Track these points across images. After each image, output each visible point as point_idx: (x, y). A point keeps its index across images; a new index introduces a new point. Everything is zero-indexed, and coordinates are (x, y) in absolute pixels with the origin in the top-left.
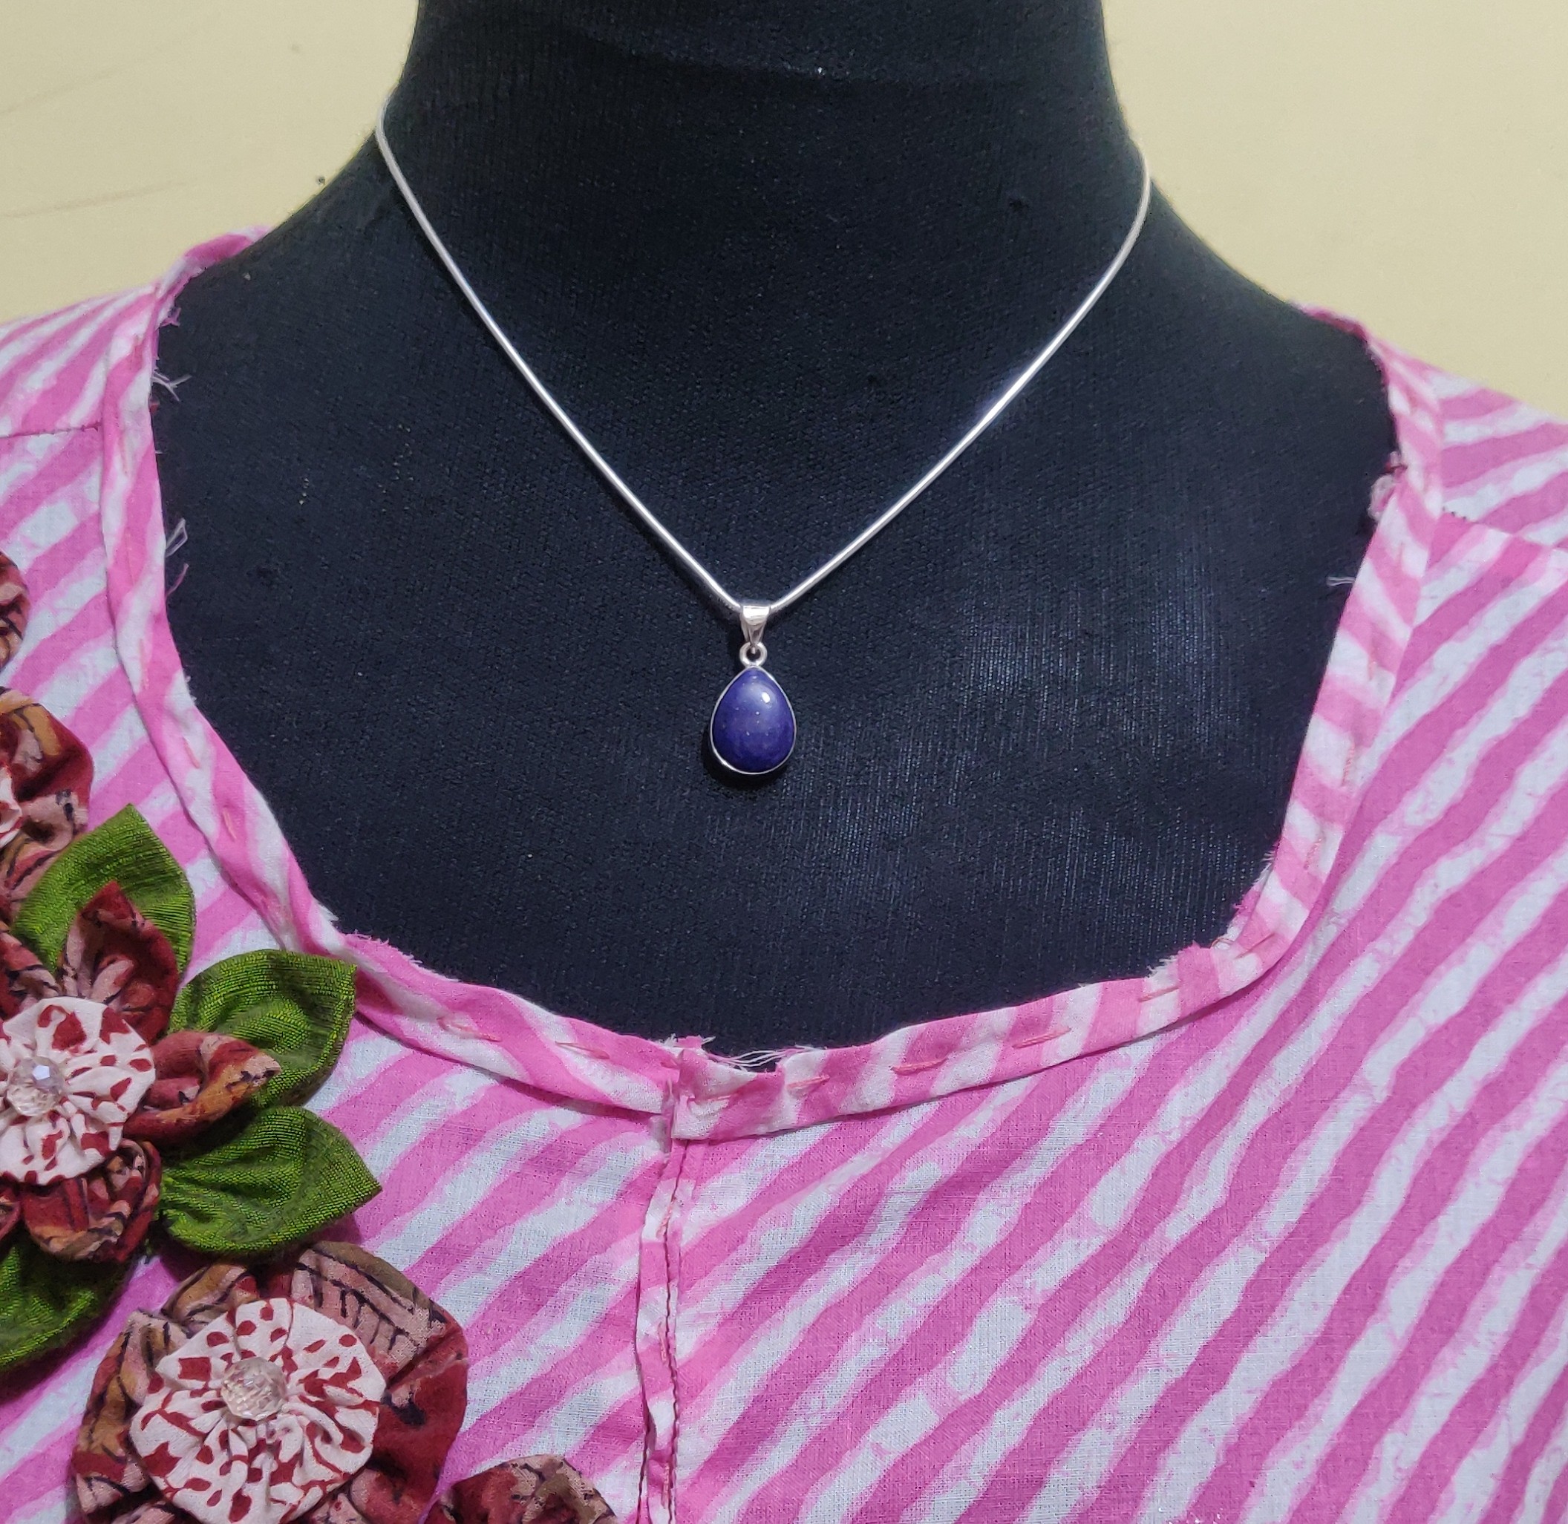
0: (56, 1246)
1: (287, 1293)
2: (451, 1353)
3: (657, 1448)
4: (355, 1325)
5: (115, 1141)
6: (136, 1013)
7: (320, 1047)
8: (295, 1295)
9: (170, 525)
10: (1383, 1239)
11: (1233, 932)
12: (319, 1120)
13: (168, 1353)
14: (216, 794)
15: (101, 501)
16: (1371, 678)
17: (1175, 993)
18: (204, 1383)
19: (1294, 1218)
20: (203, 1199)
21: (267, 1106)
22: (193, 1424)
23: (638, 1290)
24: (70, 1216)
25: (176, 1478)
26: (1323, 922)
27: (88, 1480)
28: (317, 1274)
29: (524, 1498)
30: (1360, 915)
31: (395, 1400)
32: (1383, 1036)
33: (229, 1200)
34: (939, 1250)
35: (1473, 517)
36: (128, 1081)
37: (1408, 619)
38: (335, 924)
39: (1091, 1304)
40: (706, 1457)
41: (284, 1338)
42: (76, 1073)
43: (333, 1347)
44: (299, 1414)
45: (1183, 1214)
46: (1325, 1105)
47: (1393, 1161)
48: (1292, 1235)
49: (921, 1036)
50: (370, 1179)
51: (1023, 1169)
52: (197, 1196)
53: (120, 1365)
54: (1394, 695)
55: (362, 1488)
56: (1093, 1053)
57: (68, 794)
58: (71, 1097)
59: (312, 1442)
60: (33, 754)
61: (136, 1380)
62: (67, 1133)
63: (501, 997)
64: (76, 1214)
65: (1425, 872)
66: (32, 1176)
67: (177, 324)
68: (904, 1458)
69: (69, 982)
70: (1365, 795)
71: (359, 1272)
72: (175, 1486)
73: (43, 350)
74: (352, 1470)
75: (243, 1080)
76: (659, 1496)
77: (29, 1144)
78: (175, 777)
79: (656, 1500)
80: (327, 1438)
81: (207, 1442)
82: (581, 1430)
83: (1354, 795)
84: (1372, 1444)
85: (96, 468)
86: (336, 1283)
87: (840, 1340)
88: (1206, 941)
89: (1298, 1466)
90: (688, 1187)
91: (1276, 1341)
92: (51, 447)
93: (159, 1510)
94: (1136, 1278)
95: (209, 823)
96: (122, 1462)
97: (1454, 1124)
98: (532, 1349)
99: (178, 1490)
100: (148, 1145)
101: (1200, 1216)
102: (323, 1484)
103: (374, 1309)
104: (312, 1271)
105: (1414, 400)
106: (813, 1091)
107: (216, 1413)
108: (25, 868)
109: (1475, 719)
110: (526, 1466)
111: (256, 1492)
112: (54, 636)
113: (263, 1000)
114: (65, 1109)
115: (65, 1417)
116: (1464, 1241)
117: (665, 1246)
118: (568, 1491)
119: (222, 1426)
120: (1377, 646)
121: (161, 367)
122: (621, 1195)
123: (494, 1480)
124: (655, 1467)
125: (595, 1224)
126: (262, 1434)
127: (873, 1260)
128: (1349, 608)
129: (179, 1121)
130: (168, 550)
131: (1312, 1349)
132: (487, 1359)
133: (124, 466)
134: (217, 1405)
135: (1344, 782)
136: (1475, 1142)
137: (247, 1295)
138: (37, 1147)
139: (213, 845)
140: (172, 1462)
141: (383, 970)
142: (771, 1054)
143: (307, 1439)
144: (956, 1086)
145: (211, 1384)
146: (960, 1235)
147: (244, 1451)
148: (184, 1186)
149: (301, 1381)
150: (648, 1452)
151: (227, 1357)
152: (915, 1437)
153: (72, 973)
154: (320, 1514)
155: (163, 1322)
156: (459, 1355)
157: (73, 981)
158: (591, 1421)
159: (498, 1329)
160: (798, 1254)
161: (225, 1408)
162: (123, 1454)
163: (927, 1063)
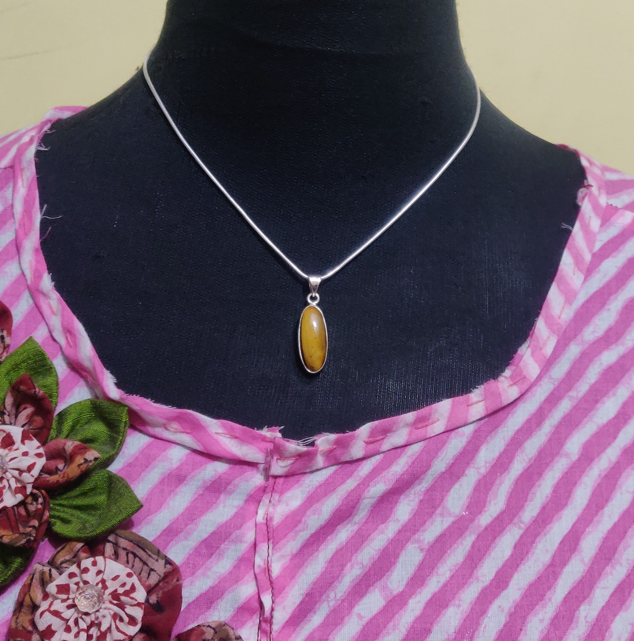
1: (103, 554)
2: (174, 579)
3: (265, 616)
4: (133, 568)
5: (29, 490)
6: (36, 430)
7: (115, 443)
8: (107, 555)
10: (578, 519)
12: (115, 475)
13: (51, 582)
14: (63, 327)
15: (13, 199)
16: (574, 275)
17: (483, 403)
18: (67, 596)
19: (535, 514)
20: (66, 513)
21: (93, 470)
22: (63, 615)
23: (255, 545)
24: (11, 525)
28: (116, 545)
30: (563, 381)
31: (151, 601)
32: (574, 432)
33: (78, 514)
34: (384, 523)
35: (619, 206)
36: (35, 463)
37: (590, 250)
40: (286, 620)
41: (102, 574)
42: (11, 460)
43: (123, 578)
44: (109, 609)
45: (487, 513)
46: (547, 465)
47: (582, 485)
48: (534, 521)
49: (376, 426)
50: (138, 502)
51: (419, 484)
52: (64, 512)
53: (30, 589)
56: (449, 431)
57: (2, 330)
58: (9, 471)
59: (115, 622)
61: (37, 594)
62: (7, 486)
63: (191, 414)
64: (13, 524)
68: (371, 620)
69: (6, 418)
71: (134, 544)
74: (132, 634)
75: (85, 462)
76: (265, 638)
78: (47, 320)
79: (264, 640)
80: (121, 620)
81: (68, 624)
82: (232, 610)
85: (11, 185)
86: (125, 549)
87: (343, 567)
88: (495, 378)
89: (542, 621)
90: (276, 497)
91: (530, 567)
94: (468, 541)
95: (62, 340)
96: (31, 633)
97: (611, 467)
98: (209, 573)
100: (43, 492)
101: (494, 515)
103: (141, 559)
104: (113, 543)
105: (591, 163)
106: (330, 453)
107: (73, 610)
110: (209, 626)
113: (89, 422)
114: (6, 476)
115: (6, 613)
116: (615, 519)
117: (267, 524)
118: (228, 635)
119: (76, 615)
122: (246, 501)
123: (195, 633)
124: (264, 625)
125: (235, 516)
126: (93, 619)
127: (356, 527)
128: (570, 241)
129: (57, 480)
132: (190, 578)
134: (73, 606)
135: (560, 318)
137: (85, 555)
139: (64, 350)
140: (53, 633)
142: (313, 438)
143: (113, 620)
144: (391, 447)
145: (70, 597)
146: (393, 515)
147: (85, 627)
148: (57, 508)
149: (110, 594)
150: (261, 619)
151: (77, 584)
152: (375, 610)
153: (7, 413)
155: (49, 568)
156: (178, 580)
157: (8, 417)
158: (236, 606)
159: (194, 564)
160: (324, 527)
161: (76, 607)
162: (32, 630)
163: (378, 438)
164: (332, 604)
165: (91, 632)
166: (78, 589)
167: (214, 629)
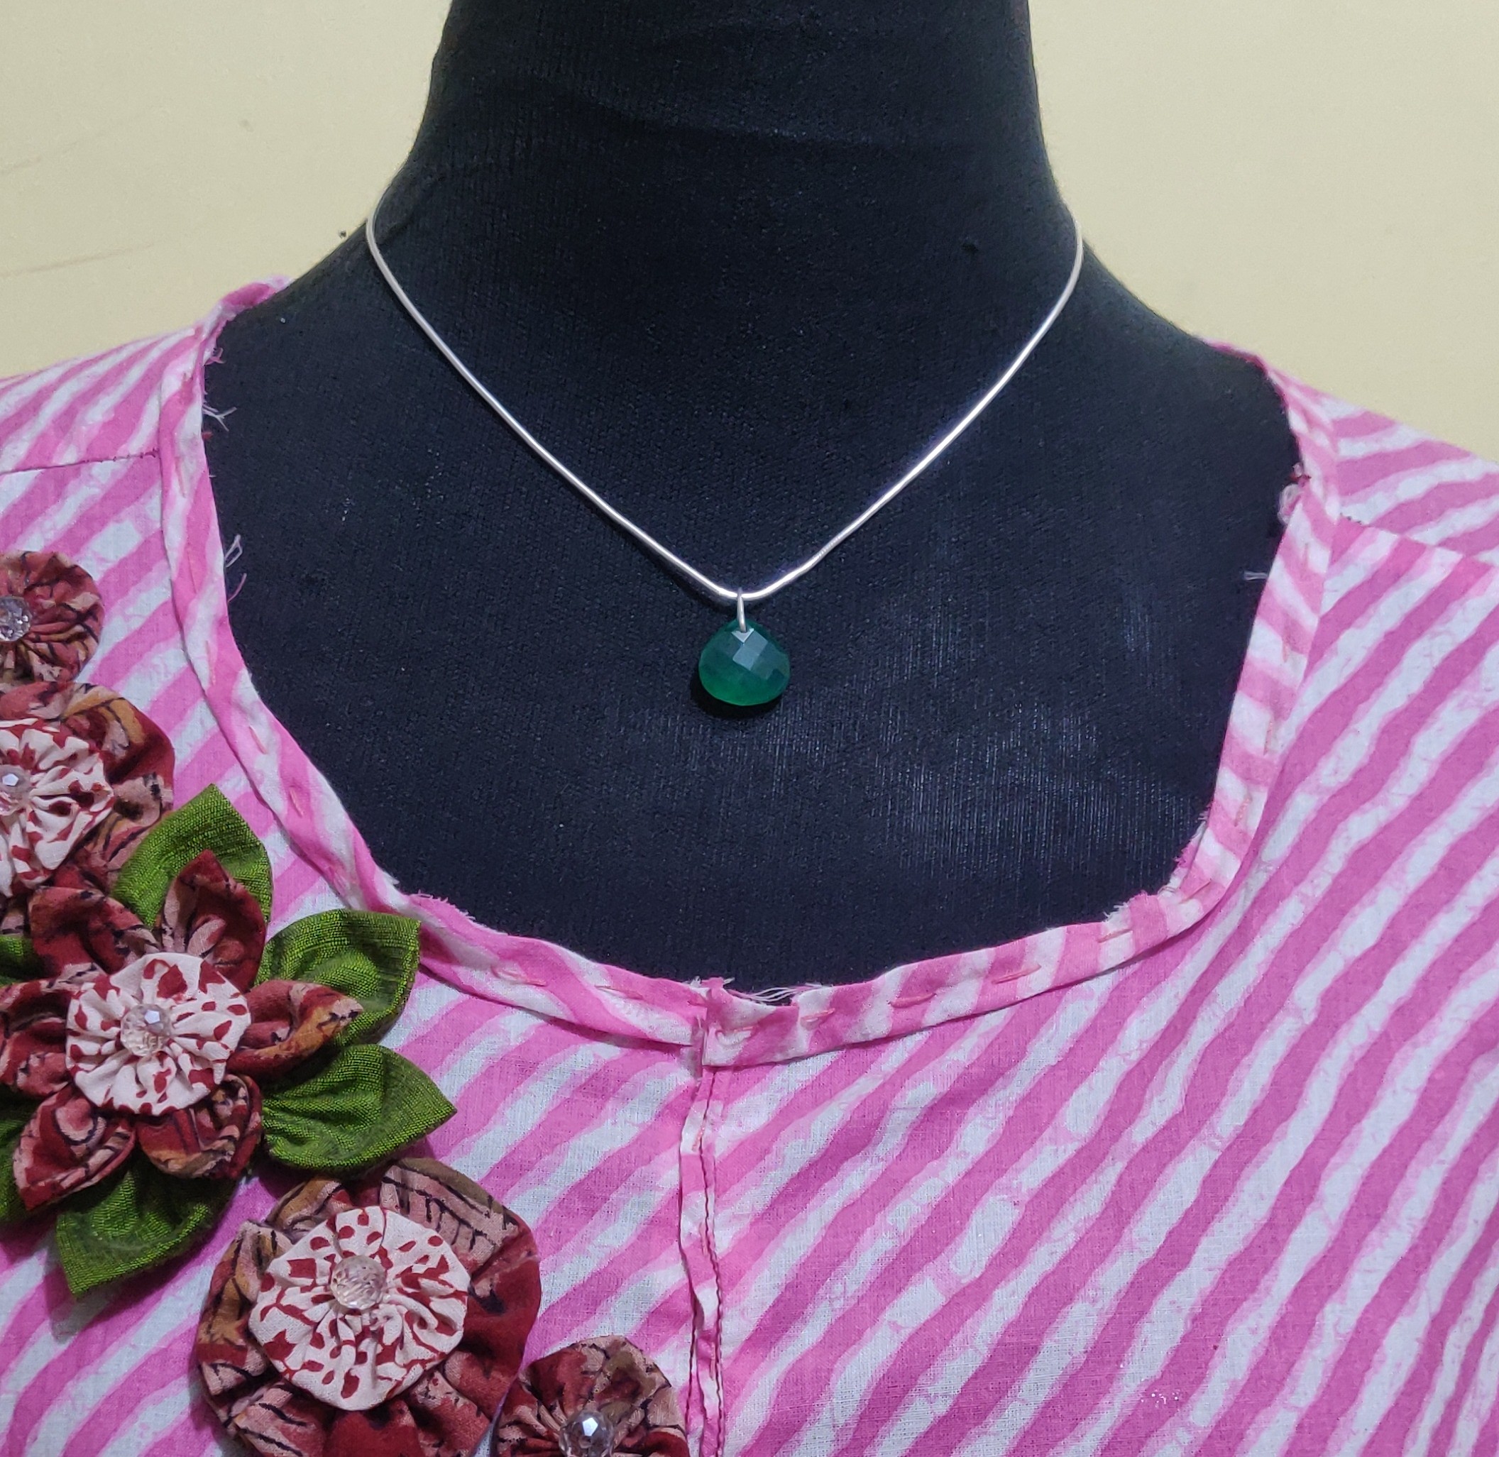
0: (174, 1167)
1: (378, 1202)
2: (521, 1252)
3: (705, 1328)
4: (438, 1228)
5: (219, 1076)
6: (229, 966)
7: (392, 993)
8: (386, 1203)
9: (227, 541)
10: (1316, 1139)
11: (1175, 881)
13: (277, 1256)
14: (282, 776)
15: (162, 519)
16: (1285, 661)
17: (1129, 934)
18: (312, 1280)
19: (1241, 1122)
20: (298, 1126)
21: (349, 1044)
22: (306, 1314)
23: (680, 1194)
24: (183, 1141)
25: (294, 1360)
26: (1254, 871)
27: (214, 1367)
28: (403, 1187)
29: (593, 1373)
30: (1286, 863)
31: (478, 1292)
32: (1309, 967)
33: (321, 1126)
34: (937, 1158)
35: (1366, 522)
36: (229, 1023)
37: (1315, 608)
38: (396, 886)
39: (1071, 1199)
40: (745, 1337)
41: (380, 1240)
42: (181, 1018)
43: (423, 1247)
44: (397, 1304)
45: (1146, 1121)
46: (1262, 1027)
47: (1322, 1073)
48: (1238, 1137)
49: (914, 972)
51: (1005, 1087)
52: (292, 1123)
53: (234, 1269)
54: (1306, 676)
55: (456, 1366)
56: (1061, 987)
57: (155, 776)
58: (177, 1039)
59: (411, 1328)
60: (120, 742)
61: (249, 1281)
62: (174, 1069)
63: (546, 947)
64: (189, 1140)
65: (1341, 826)
66: (147, 1108)
67: (221, 362)
68: (917, 1332)
69: (167, 939)
70: (1285, 760)
71: (440, 1183)
72: (293, 1368)
73: (99, 387)
74: (447, 1350)
75: (330, 1021)
76: (707, 1371)
77: (141, 1080)
78: (243, 760)
79: (704, 1374)
80: (423, 1324)
81: (318, 1331)
82: (638, 1316)
83: (1276, 762)
84: (1316, 1314)
85: (156, 491)
86: (421, 1193)
87: (857, 1235)
88: (1153, 891)
89: (1254, 1331)
90: (717, 1107)
91: (1230, 1226)
92: (114, 473)
93: (279, 1390)
94: (1110, 1174)
95: (278, 803)
96: (243, 1350)
97: (1372, 1041)
98: (590, 1248)
99: (295, 1371)
100: (248, 1078)
101: (1161, 1121)
102: (423, 1362)
103: (454, 1214)
104: (396, 1184)
105: (1310, 420)
106: (823, 1022)
107: (326, 1305)
108: (118, 842)
109: (1374, 695)
110: (594, 1346)
111: (363, 1372)
112: (126, 640)
113: (337, 954)
114: (171, 1050)
115: (185, 1316)
116: (1385, 1141)
117: (701, 1158)
118: (632, 1367)
119: (332, 1316)
120: (1290, 633)
121: (210, 400)
122: (659, 1115)
123: (566, 1358)
124: (703, 1346)
125: (638, 1140)
126: (367, 1323)
127: (881, 1166)
128: (1264, 600)
129: (277, 1056)
130: (226, 562)
131: (1261, 1232)
132: (552, 1255)
133: (182, 489)
134: (327, 1298)
135: (1266, 751)
136: (1391, 1058)
137: (343, 1205)
138: (150, 1083)
139: (282, 819)
140: (288, 1348)
141: (443, 926)
142: (787, 990)
143: (406, 1325)
144: (944, 1017)
145: (318, 1281)
146: (953, 1145)
147: (352, 1338)
148: (280, 1115)
149: (397, 1276)
150: (696, 1333)
151: (330, 1258)
152: (924, 1316)
153: (169, 932)
154: (420, 1389)
155: (270, 1230)
156: (530, 1254)
157: (170, 938)
158: (646, 1308)
159: (559, 1232)
160: (816, 1162)
161: (333, 1301)
162: (244, 1344)
163: (919, 998)
164: (838, 1304)
165: (362, 1347)
166: (331, 1269)
167: (604, 1352)
